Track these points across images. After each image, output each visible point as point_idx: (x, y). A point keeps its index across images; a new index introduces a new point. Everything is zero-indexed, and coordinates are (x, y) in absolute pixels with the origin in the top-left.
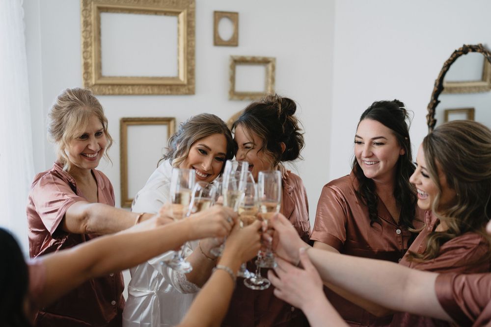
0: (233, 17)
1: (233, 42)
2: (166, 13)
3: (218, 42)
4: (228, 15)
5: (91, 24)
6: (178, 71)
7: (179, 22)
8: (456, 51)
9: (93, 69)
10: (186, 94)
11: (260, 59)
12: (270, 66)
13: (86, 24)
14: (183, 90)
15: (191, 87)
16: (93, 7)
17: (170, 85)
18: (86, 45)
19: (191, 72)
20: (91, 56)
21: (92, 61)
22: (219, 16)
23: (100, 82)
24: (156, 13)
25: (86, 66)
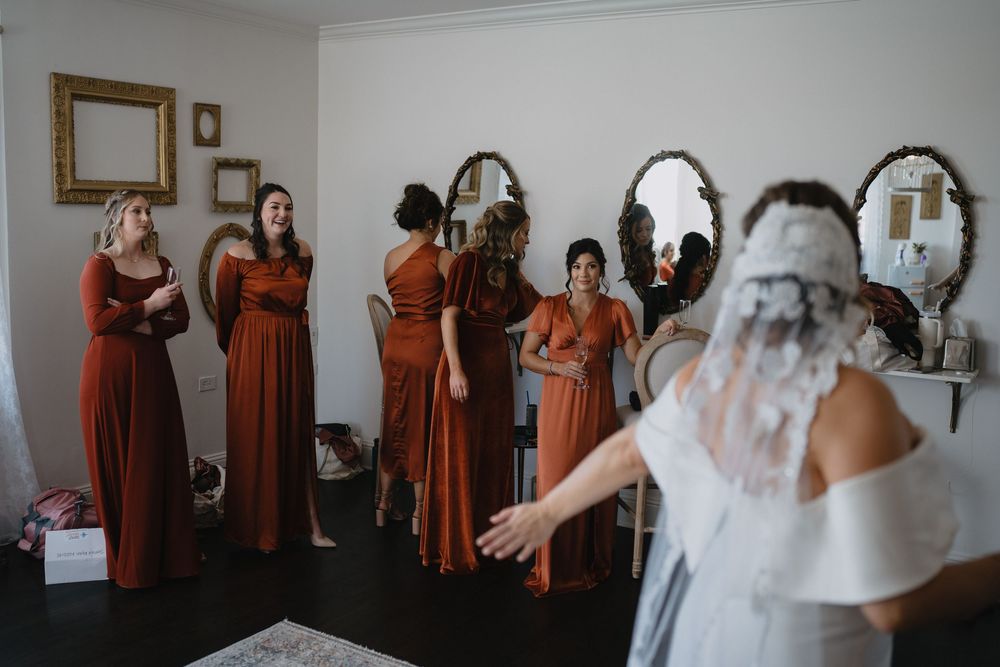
0: (214, 110)
1: (215, 142)
2: (144, 104)
3: (199, 141)
4: (210, 108)
5: (64, 114)
6: (159, 175)
7: (158, 116)
8: (470, 158)
9: (67, 171)
10: (168, 204)
11: (245, 162)
12: (253, 170)
13: (58, 113)
14: (165, 199)
15: (172, 195)
16: (68, 92)
17: (151, 192)
18: (59, 139)
19: (172, 177)
20: (65, 155)
21: (67, 161)
22: (200, 109)
23: (75, 187)
24: (134, 103)
25: (59, 165)
